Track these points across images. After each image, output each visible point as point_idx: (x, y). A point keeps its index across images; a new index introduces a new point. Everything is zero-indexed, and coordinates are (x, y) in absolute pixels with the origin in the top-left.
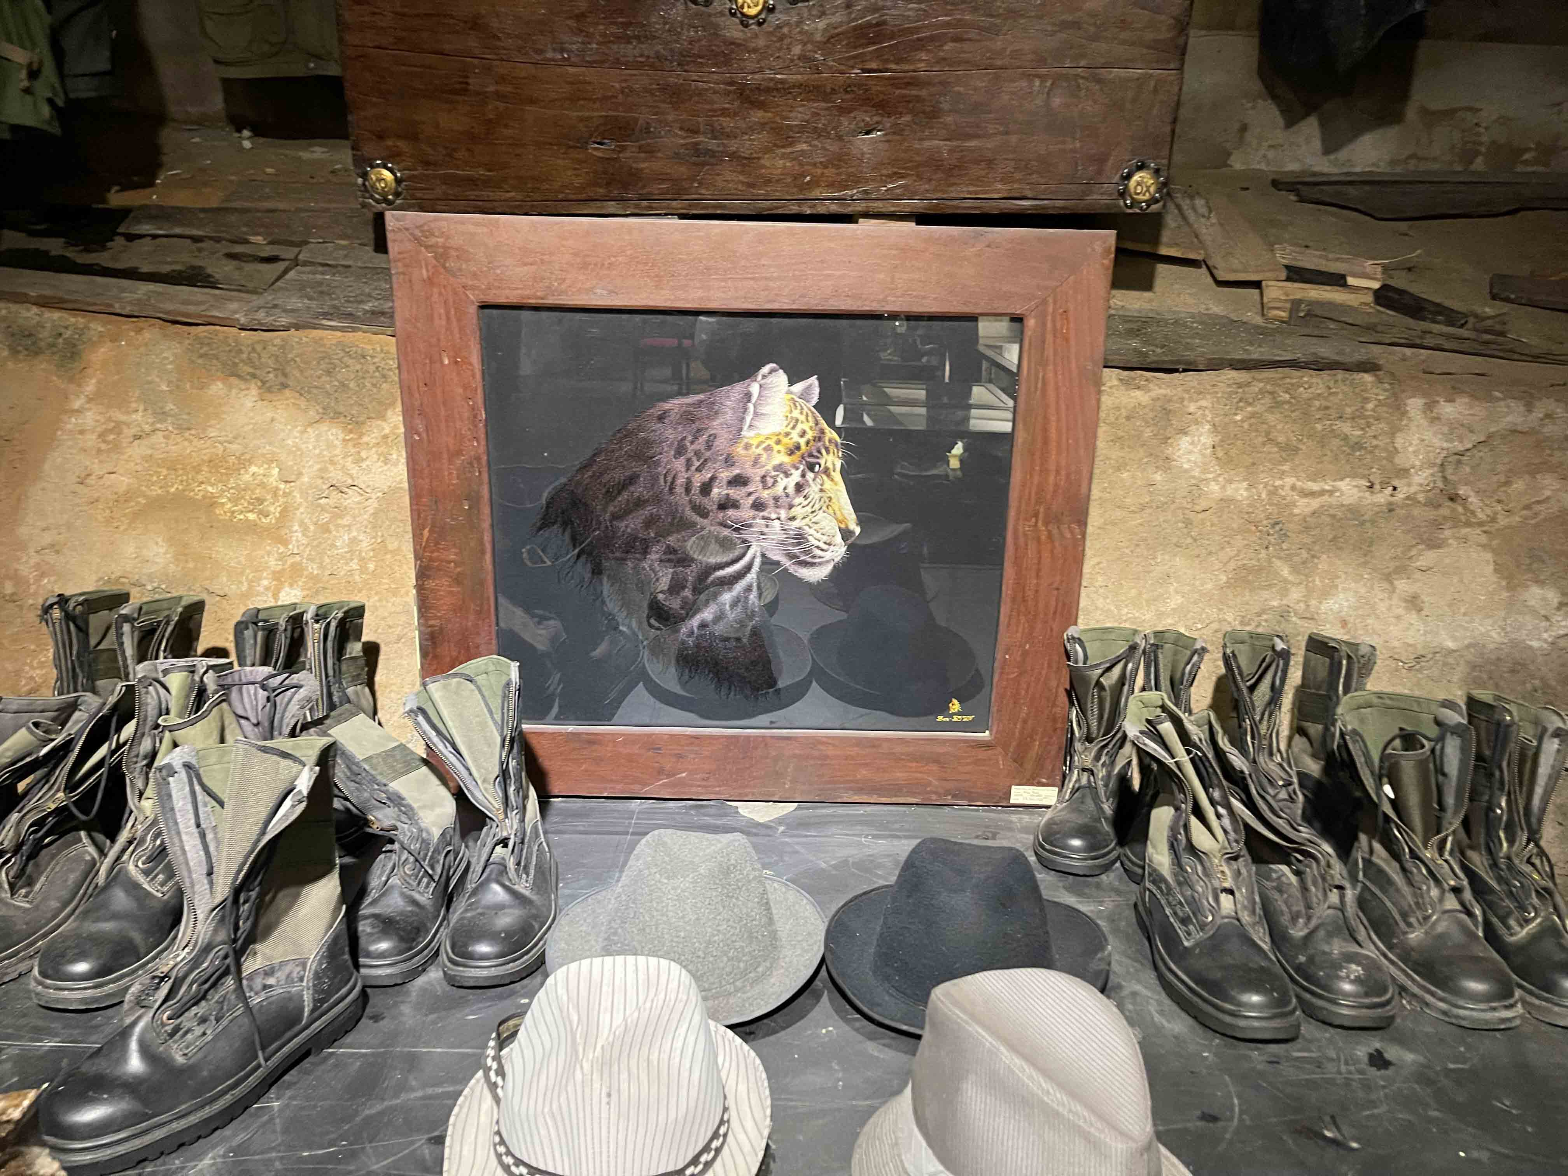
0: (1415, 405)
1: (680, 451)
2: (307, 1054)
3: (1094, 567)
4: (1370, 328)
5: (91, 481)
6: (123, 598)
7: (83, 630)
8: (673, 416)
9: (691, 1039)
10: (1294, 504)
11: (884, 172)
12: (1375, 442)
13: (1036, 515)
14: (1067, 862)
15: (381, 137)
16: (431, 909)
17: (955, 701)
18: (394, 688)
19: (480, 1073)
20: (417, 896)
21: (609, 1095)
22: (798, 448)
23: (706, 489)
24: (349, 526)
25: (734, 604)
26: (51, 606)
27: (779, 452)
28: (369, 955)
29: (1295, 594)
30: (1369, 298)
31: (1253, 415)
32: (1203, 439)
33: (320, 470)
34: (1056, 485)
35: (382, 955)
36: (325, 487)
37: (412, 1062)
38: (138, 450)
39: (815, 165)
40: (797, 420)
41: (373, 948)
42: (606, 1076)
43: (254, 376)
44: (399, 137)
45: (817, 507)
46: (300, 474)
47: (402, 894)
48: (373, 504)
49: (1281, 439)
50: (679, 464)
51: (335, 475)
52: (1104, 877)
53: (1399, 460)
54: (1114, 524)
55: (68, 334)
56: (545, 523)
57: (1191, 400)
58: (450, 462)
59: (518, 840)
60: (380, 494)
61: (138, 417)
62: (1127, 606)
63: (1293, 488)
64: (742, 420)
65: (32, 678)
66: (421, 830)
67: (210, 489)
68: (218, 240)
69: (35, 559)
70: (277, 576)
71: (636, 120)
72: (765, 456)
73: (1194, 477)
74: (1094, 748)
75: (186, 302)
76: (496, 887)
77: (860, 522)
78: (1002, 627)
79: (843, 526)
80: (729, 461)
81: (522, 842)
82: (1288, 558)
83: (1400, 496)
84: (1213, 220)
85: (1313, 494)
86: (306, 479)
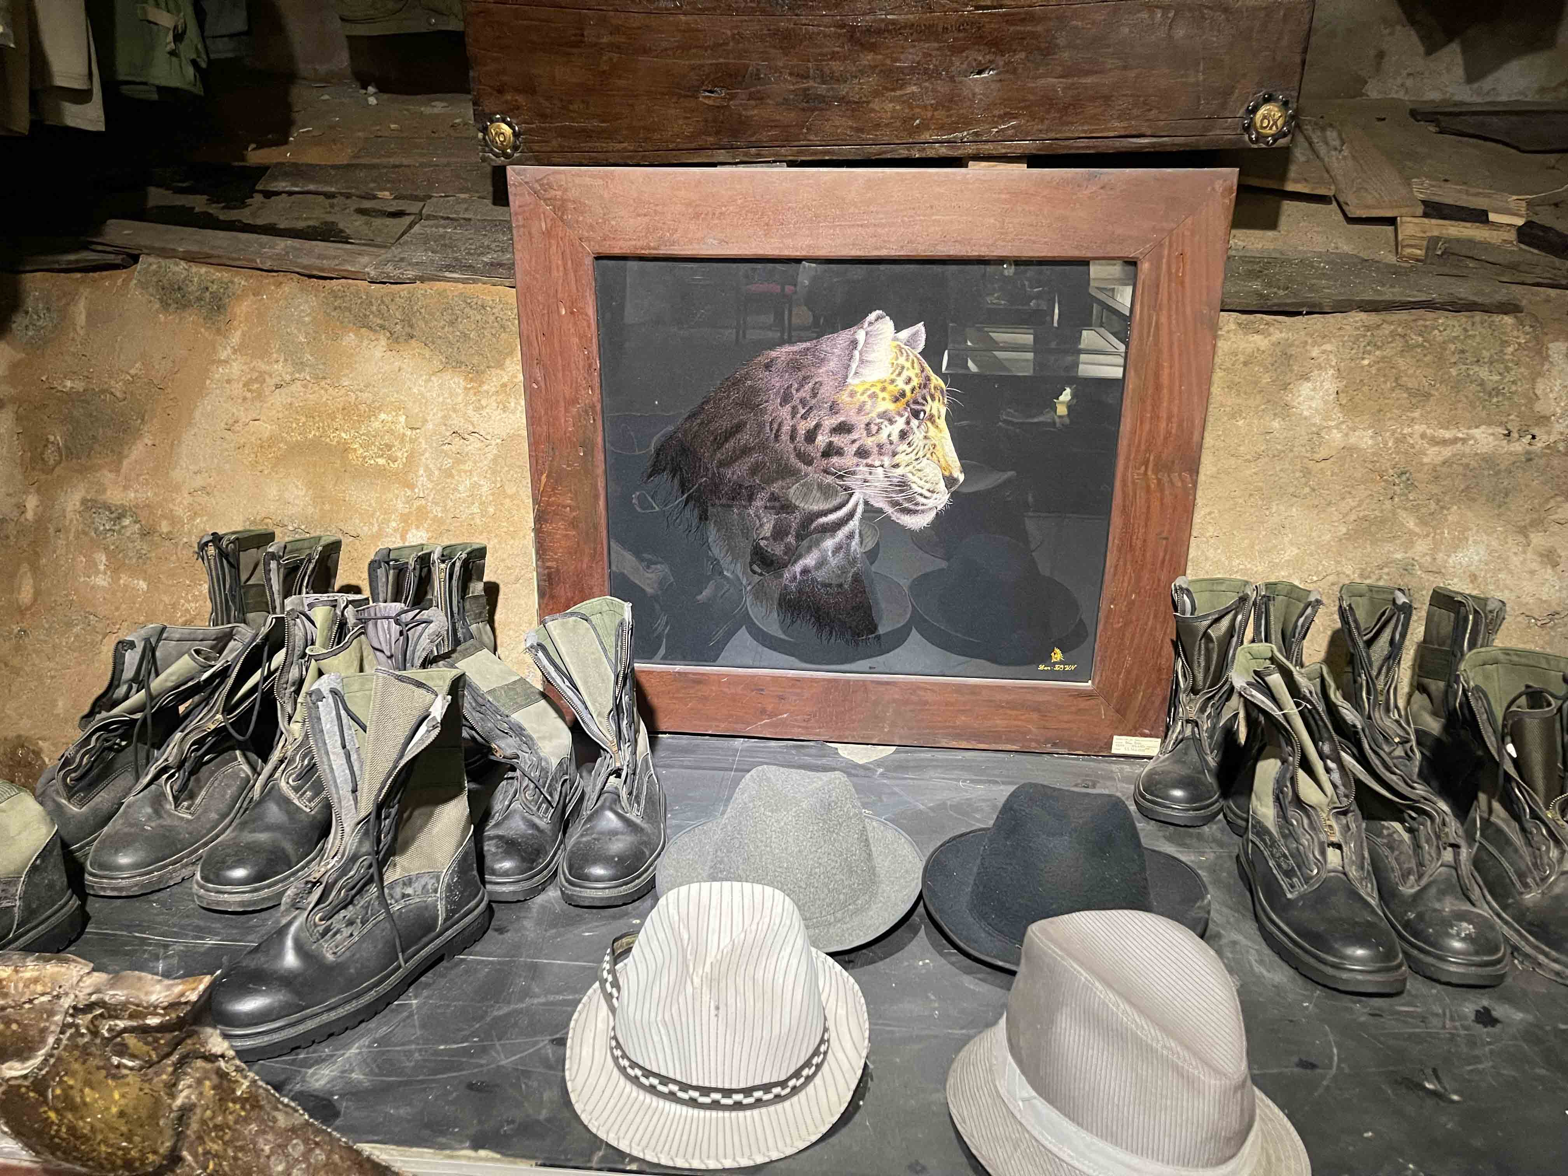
0: (1558, 349)
1: (786, 398)
2: (440, 959)
3: (1205, 516)
4: (1513, 267)
5: (237, 427)
6: (269, 537)
7: (235, 567)
8: (780, 364)
9: (794, 962)
10: (1423, 452)
11: (996, 112)
12: (1514, 388)
13: (1146, 463)
14: (1169, 812)
15: (501, 91)
16: (549, 833)
17: (1057, 650)
18: (512, 626)
19: (597, 984)
20: (537, 821)
21: (717, 1008)
22: (903, 394)
23: (811, 436)
24: (470, 471)
25: (837, 549)
26: (206, 544)
27: (884, 399)
28: (494, 873)
29: (1421, 547)
30: (1512, 236)
31: (1381, 360)
32: (1327, 385)
33: (444, 417)
34: (1169, 433)
35: (506, 874)
36: (448, 434)
37: (535, 971)
38: (279, 399)
39: (925, 107)
40: (903, 368)
41: (497, 866)
42: (715, 990)
43: (382, 327)
44: (517, 90)
45: (921, 454)
46: (425, 421)
47: (524, 819)
48: (493, 451)
49: (1410, 382)
50: (785, 412)
51: (457, 422)
52: (1206, 829)
53: (1538, 407)
54: (1227, 472)
55: (214, 288)
56: (656, 470)
57: (1315, 344)
58: (567, 410)
59: (630, 772)
60: (499, 441)
61: (278, 367)
62: (1238, 557)
63: (1423, 436)
64: (848, 367)
65: (187, 610)
66: (540, 759)
67: (343, 435)
68: (348, 196)
69: (187, 500)
70: (405, 519)
71: (746, 67)
72: (869, 403)
73: (1314, 425)
74: (1200, 700)
75: (320, 257)
76: (610, 815)
77: (965, 469)
78: (1108, 577)
79: (947, 474)
80: (834, 409)
81: (634, 774)
82: (1414, 510)
83: (1539, 445)
84: (1346, 153)
85: (1444, 442)
86: (430, 426)
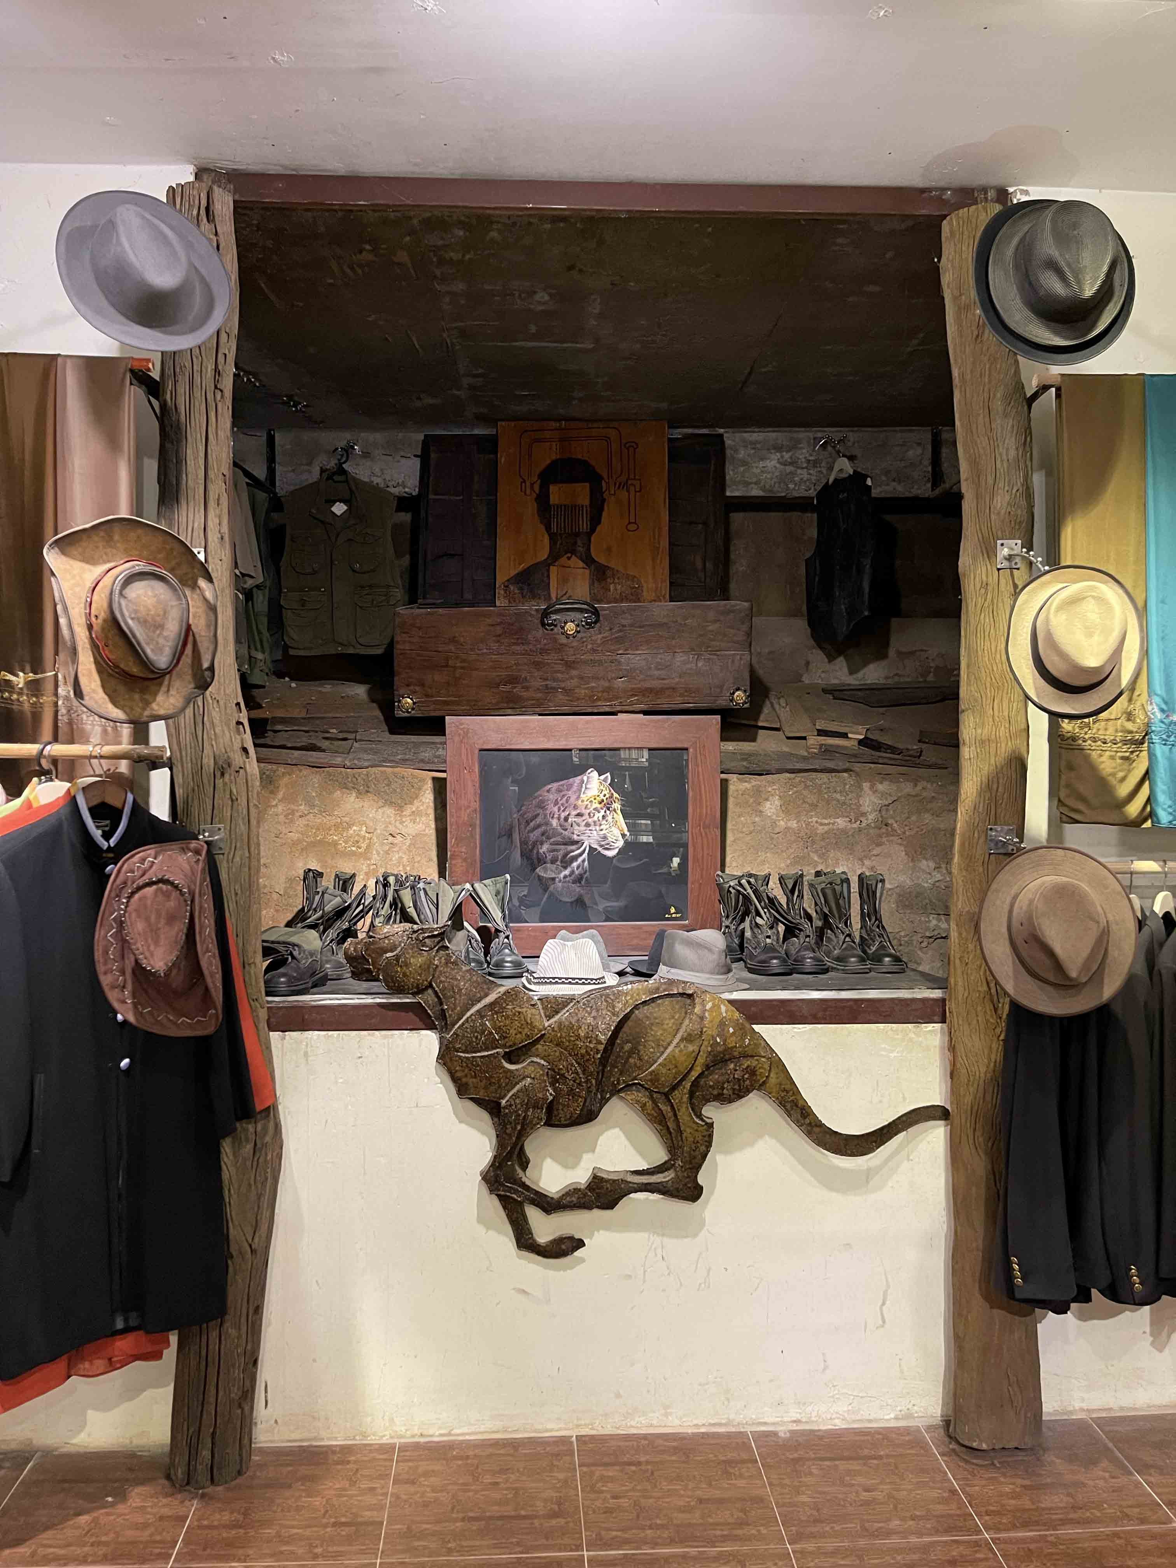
0: (866, 785)
1: (556, 804)
4: (855, 756)
5: (281, 836)
8: (553, 790)
10: (817, 828)
11: (629, 694)
12: (851, 802)
13: (700, 825)
15: (408, 686)
17: (672, 908)
22: (603, 801)
23: (566, 819)
24: (397, 851)
25: (578, 867)
27: (595, 803)
30: (856, 743)
31: (797, 792)
32: (776, 802)
33: (384, 827)
36: (387, 835)
38: (302, 822)
39: (598, 692)
40: (602, 790)
43: (354, 788)
44: (416, 684)
45: (611, 825)
46: (376, 829)
48: (408, 842)
49: (809, 801)
50: (556, 809)
51: (391, 829)
53: (862, 809)
54: (738, 839)
55: (268, 773)
57: (770, 786)
60: (411, 837)
61: (302, 807)
63: (817, 822)
64: (580, 791)
67: (334, 837)
68: (316, 732)
71: (521, 676)
72: (590, 804)
73: (773, 819)
74: (731, 919)
75: (315, 758)
76: (507, 950)
78: (690, 873)
79: (622, 833)
80: (575, 807)
82: (816, 852)
83: (864, 824)
84: (788, 709)
85: (825, 824)
86: (379, 831)
